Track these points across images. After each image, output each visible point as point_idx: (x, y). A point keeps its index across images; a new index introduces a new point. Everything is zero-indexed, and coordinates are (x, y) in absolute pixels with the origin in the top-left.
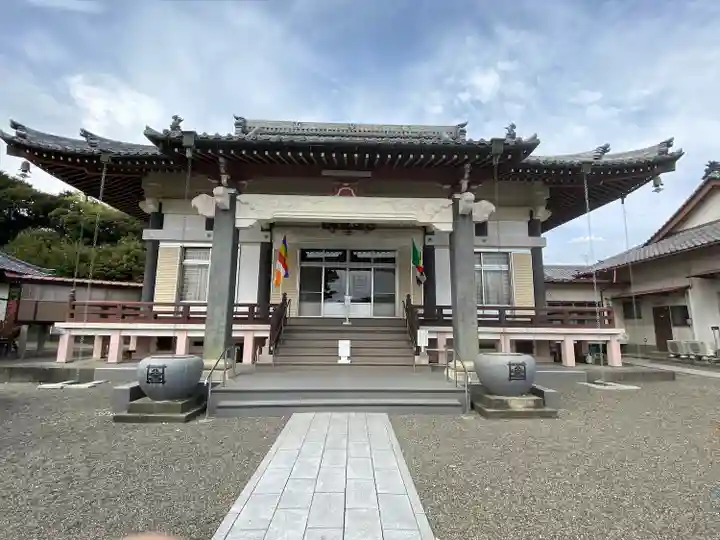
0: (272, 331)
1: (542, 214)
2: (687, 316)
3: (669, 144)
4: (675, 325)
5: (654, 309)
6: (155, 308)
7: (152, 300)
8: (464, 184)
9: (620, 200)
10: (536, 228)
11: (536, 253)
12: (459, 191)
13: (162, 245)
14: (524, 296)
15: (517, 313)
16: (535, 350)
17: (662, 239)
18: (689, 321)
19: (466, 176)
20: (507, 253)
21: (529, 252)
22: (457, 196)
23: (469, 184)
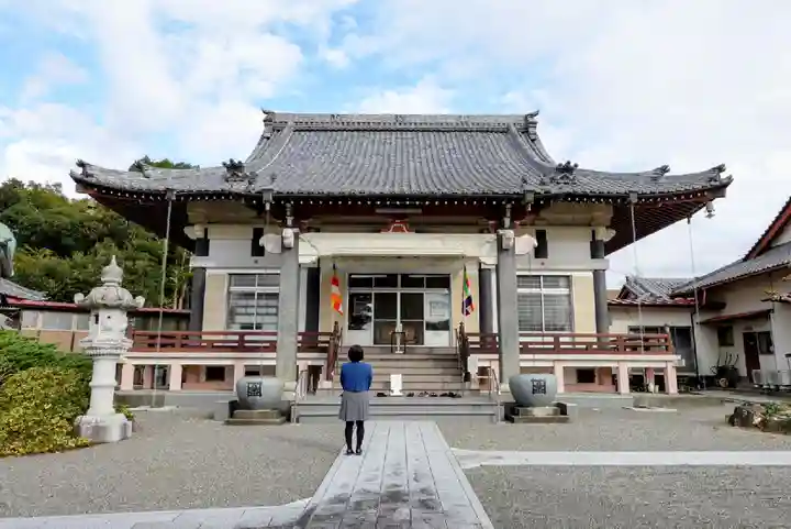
0: (328, 359)
1: (605, 235)
2: (770, 343)
3: (721, 169)
4: (762, 353)
5: (745, 334)
6: (204, 337)
7: (201, 329)
8: (507, 221)
9: (686, 220)
10: (599, 250)
11: (598, 276)
12: (502, 227)
13: (208, 272)
14: (585, 323)
15: (578, 340)
16: (596, 379)
17: (759, 254)
18: (771, 348)
19: (508, 214)
20: (568, 277)
21: (591, 274)
22: (501, 232)
23: (512, 221)
